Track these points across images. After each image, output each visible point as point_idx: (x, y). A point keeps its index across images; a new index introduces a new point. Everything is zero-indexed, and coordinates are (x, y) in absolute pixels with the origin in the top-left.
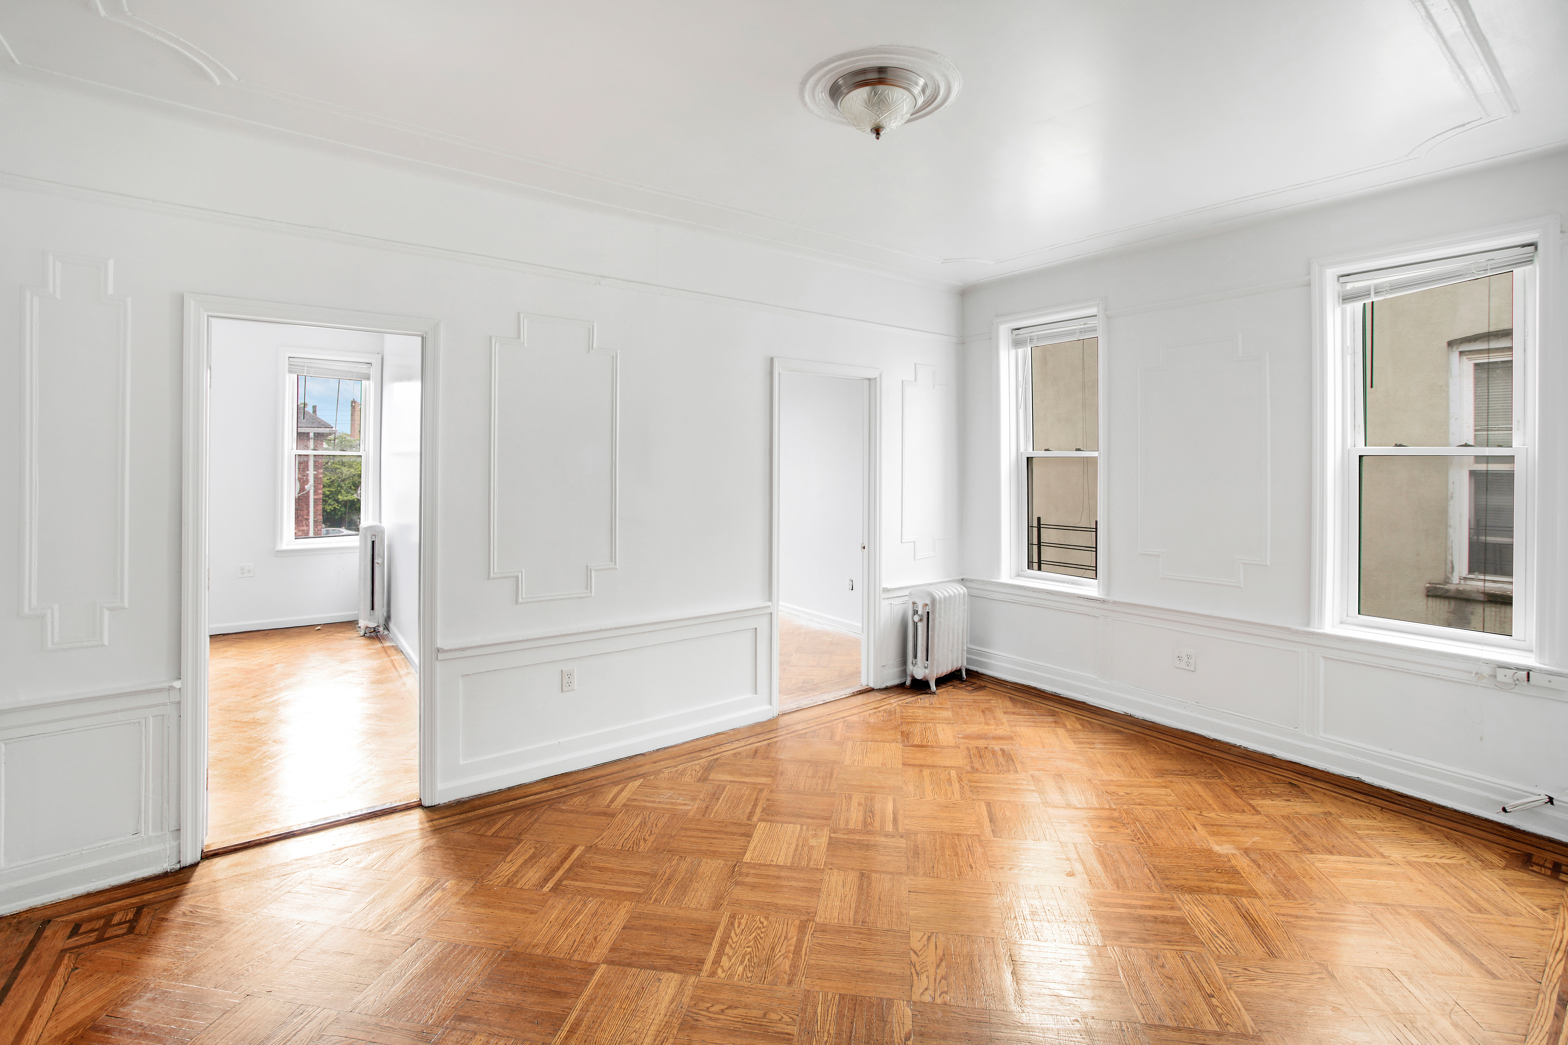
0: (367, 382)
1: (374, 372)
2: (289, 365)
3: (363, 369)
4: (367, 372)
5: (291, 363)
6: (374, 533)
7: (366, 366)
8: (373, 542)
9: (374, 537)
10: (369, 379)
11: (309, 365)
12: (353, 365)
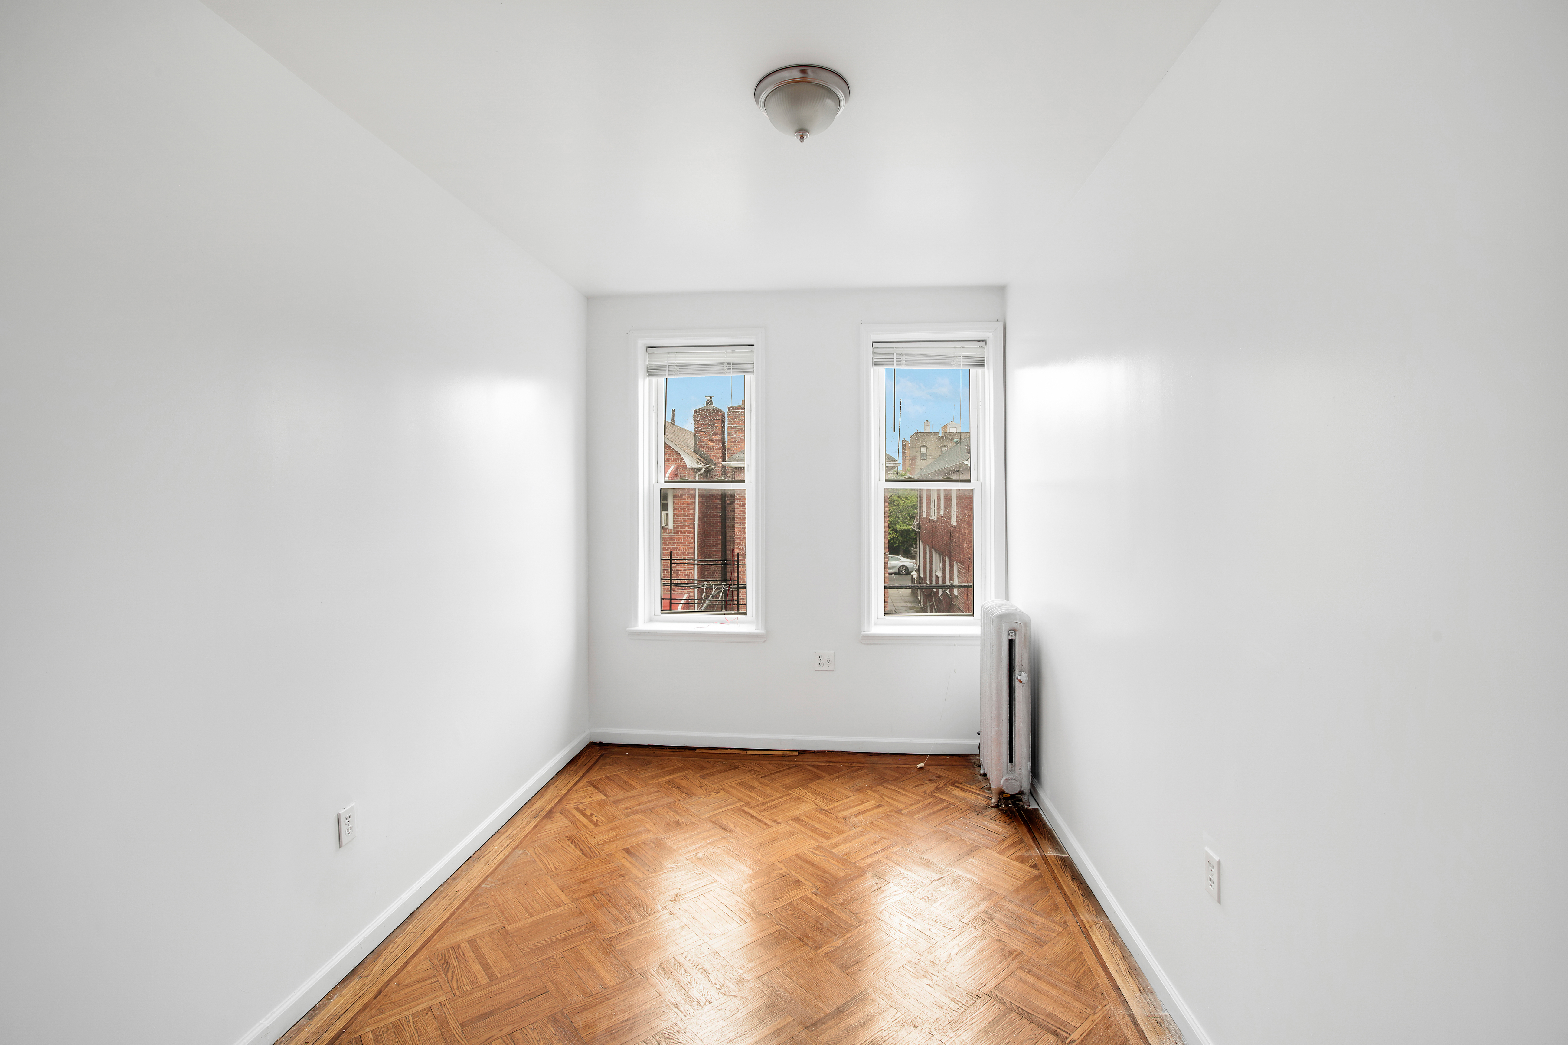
0: (979, 370)
1: (991, 353)
2: (874, 353)
3: (972, 350)
4: (979, 355)
5: (876, 351)
6: (1014, 626)
7: (976, 345)
8: (1011, 642)
9: (1013, 634)
10: (982, 365)
11: (899, 351)
12: (959, 345)
